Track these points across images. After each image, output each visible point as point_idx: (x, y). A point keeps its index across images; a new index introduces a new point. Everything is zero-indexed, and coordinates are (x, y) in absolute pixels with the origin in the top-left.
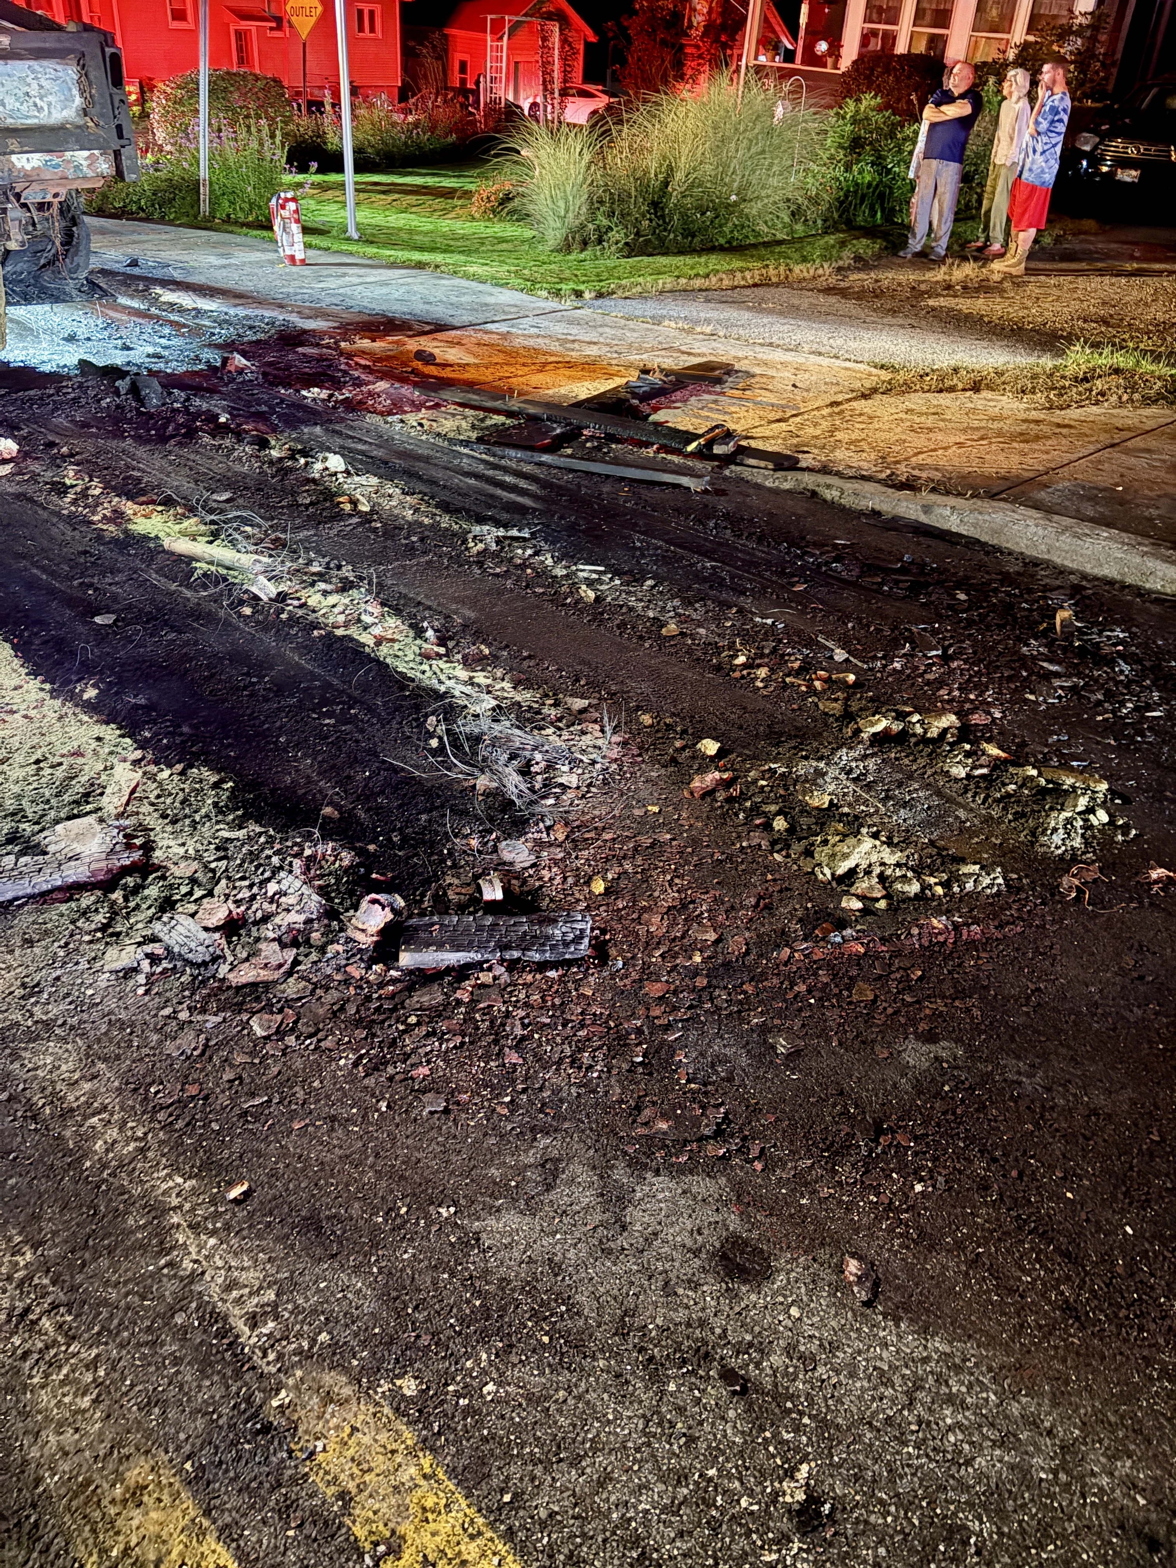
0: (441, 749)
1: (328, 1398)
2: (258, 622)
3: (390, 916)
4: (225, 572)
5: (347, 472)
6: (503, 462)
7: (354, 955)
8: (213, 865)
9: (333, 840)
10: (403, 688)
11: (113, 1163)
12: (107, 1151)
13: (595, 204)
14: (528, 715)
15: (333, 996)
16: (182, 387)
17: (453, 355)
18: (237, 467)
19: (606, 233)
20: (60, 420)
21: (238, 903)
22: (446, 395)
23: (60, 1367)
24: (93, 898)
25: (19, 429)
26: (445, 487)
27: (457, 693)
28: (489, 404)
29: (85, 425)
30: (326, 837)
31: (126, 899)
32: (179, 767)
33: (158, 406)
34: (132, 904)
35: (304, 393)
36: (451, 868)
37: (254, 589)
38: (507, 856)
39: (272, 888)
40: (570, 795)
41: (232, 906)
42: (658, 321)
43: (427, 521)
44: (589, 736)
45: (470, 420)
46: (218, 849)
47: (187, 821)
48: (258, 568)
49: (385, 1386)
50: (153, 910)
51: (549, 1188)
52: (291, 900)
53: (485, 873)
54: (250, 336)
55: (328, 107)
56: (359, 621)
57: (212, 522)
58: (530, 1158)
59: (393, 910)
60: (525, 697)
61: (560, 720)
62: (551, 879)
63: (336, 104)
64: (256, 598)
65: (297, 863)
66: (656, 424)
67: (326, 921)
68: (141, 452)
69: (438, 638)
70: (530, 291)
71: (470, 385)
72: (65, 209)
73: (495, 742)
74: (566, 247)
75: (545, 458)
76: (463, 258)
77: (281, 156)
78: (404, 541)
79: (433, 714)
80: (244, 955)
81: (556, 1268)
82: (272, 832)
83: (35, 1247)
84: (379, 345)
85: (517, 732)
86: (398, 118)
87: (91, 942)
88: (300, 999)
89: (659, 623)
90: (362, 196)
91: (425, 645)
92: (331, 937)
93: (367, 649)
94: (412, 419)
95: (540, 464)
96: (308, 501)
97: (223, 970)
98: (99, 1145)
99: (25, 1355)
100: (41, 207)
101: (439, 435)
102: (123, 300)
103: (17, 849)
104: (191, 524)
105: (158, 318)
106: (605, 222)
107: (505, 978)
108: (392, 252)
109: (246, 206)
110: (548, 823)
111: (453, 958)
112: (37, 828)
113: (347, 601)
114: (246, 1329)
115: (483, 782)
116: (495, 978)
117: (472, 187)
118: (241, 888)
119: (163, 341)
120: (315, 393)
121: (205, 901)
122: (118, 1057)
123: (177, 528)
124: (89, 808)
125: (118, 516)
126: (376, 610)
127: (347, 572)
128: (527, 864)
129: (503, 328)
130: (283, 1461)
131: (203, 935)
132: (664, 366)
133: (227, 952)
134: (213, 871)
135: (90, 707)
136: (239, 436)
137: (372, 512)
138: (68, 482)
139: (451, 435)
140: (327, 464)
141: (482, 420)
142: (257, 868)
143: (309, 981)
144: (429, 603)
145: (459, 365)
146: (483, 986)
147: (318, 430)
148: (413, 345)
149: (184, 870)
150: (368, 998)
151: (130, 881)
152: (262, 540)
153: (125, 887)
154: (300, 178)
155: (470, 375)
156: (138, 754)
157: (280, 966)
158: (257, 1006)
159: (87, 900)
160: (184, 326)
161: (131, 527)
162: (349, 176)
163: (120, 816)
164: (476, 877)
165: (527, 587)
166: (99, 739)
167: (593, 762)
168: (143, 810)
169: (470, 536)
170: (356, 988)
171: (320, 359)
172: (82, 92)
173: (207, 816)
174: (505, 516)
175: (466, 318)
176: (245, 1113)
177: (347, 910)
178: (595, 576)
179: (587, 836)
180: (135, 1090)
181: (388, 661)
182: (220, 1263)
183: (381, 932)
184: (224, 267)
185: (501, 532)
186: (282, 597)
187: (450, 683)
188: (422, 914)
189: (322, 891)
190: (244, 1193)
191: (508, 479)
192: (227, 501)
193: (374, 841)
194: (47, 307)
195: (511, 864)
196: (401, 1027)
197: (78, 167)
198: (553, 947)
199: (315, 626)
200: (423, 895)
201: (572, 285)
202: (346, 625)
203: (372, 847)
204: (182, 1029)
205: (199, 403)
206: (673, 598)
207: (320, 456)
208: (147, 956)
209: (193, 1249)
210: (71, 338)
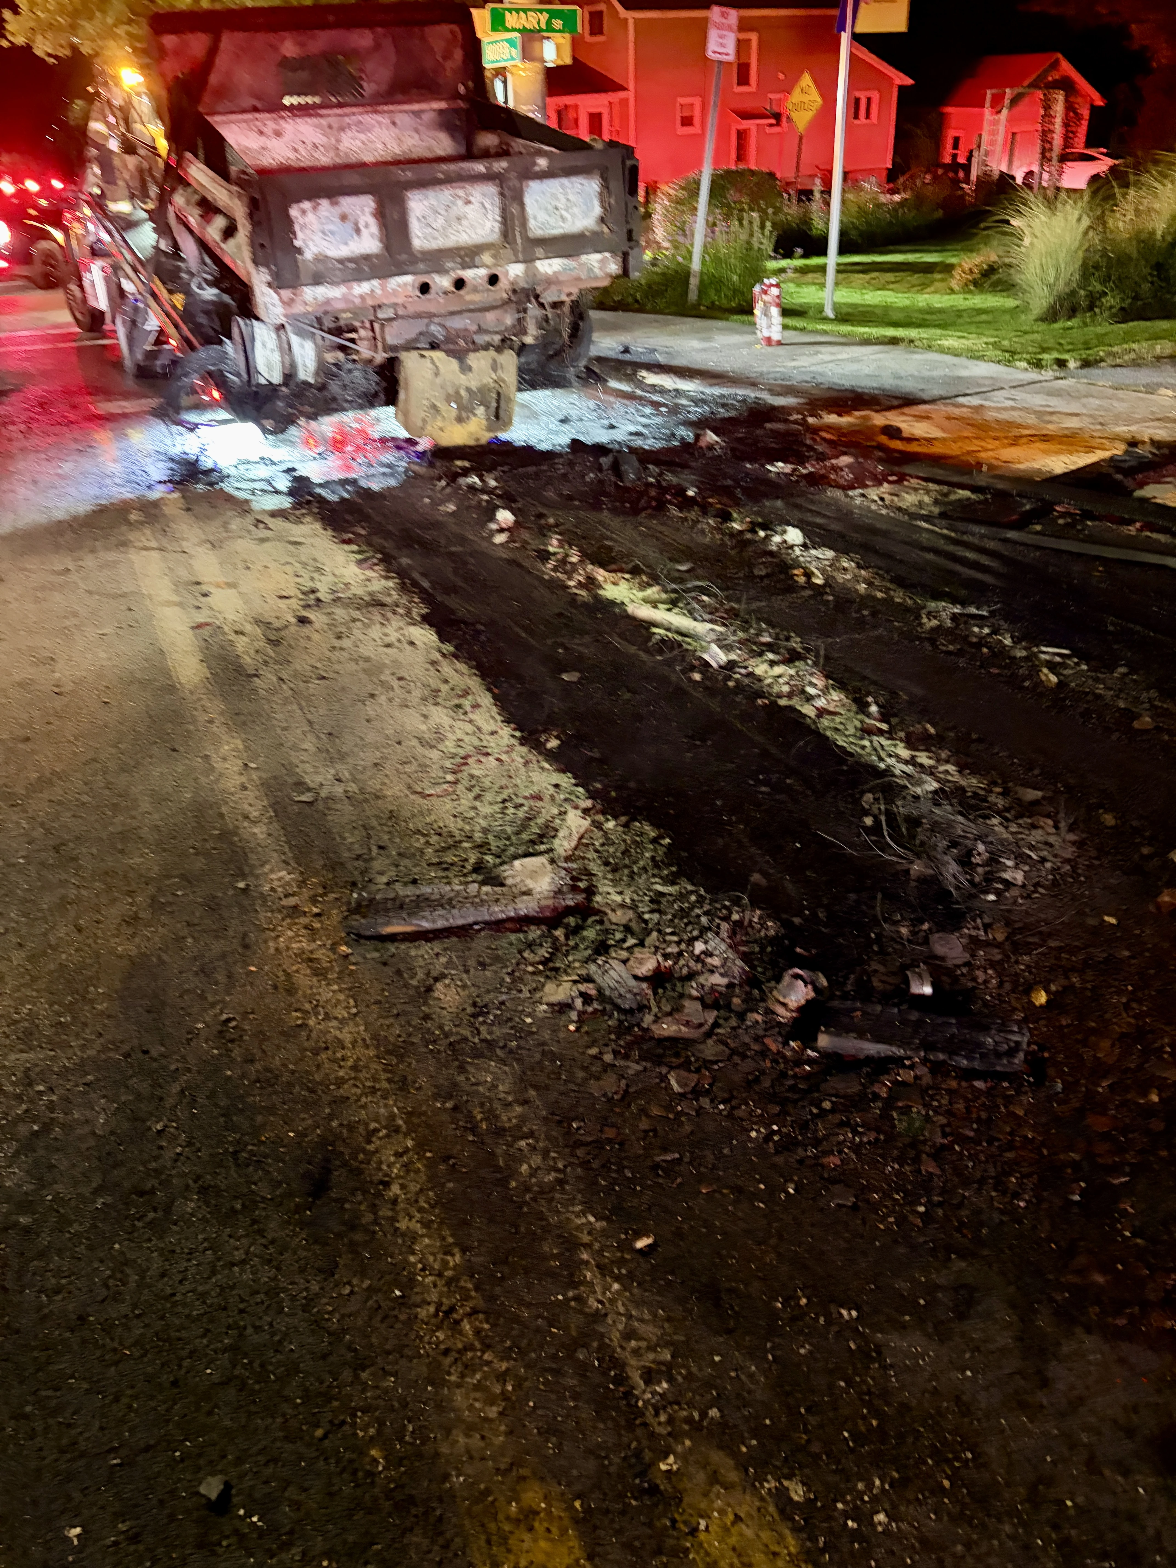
0: (876, 829)
1: (715, 1478)
2: (706, 688)
3: (812, 994)
4: (679, 638)
5: (805, 546)
6: (965, 538)
7: (772, 1027)
8: (647, 916)
9: (760, 908)
10: (843, 762)
11: (536, 1189)
12: (532, 1175)
13: (1088, 270)
14: (973, 802)
15: (747, 1066)
16: (657, 463)
17: (920, 429)
18: (700, 539)
19: (1099, 299)
20: (550, 494)
21: (666, 956)
22: (908, 469)
23: (474, 1372)
24: (539, 932)
25: (515, 501)
26: (901, 561)
27: (897, 772)
28: (956, 479)
29: (570, 498)
30: (755, 904)
31: (567, 938)
32: (623, 819)
33: (633, 481)
34: (571, 943)
35: (769, 467)
36: (876, 953)
37: (706, 657)
38: (939, 949)
39: (699, 947)
40: (1015, 892)
41: (660, 959)
42: (1151, 389)
43: (880, 595)
44: (1040, 832)
45: (934, 494)
46: (652, 901)
47: (626, 871)
48: (713, 636)
49: (771, 1484)
50: (589, 952)
51: (961, 1317)
52: (715, 961)
53: (914, 965)
54: (723, 413)
55: (817, 195)
56: (803, 692)
57: (674, 591)
58: (941, 1278)
59: (816, 989)
60: (972, 783)
61: (1007, 810)
62: (986, 982)
63: (827, 191)
64: (707, 664)
65: (725, 926)
66: (1144, 500)
67: (747, 989)
68: (615, 522)
69: (880, 713)
70: (1009, 363)
71: (937, 460)
72: (575, 305)
73: (936, 827)
74: (1051, 316)
75: (1011, 534)
76: (938, 332)
77: (768, 246)
78: (854, 615)
79: (869, 791)
80: (668, 1008)
81: (965, 1409)
82: (702, 892)
83: (464, 1251)
84: (845, 420)
85: (960, 818)
86: (884, 198)
87: (534, 973)
88: (716, 1062)
89: (1130, 715)
90: (841, 276)
91: (868, 721)
92: (751, 1005)
93: (808, 721)
94: (873, 493)
95: (1006, 540)
96: (763, 573)
97: (648, 1019)
98: (524, 1168)
99: (446, 1352)
100: (556, 305)
101: (900, 509)
102: (613, 384)
103: (480, 878)
104: (653, 592)
105: (641, 398)
106: (1099, 287)
107: (927, 1080)
108: (866, 330)
109: (730, 293)
110: (987, 920)
111: (872, 1048)
112: (498, 861)
113: (792, 672)
114: (642, 1383)
115: (917, 868)
116: (916, 1077)
117: (954, 261)
118: (671, 942)
119: (644, 421)
120: (780, 467)
121: (636, 950)
122: (547, 1087)
123: (641, 595)
124: (543, 847)
125: (591, 583)
126: (820, 682)
127: (796, 643)
128: (959, 962)
129: (975, 401)
130: (665, 1527)
131: (632, 983)
132: (1157, 438)
133: (653, 1003)
134: (646, 922)
135: (551, 756)
136: (705, 509)
137: (827, 584)
138: (551, 549)
139: (913, 510)
140: (786, 537)
141: (946, 495)
142: (686, 925)
143: (726, 1045)
144: (874, 678)
145: (926, 439)
146: (904, 1084)
147: (779, 503)
148: (879, 420)
149: (619, 917)
150: (783, 1075)
151: (572, 921)
152: (717, 610)
153: (567, 926)
154: (784, 263)
155: (937, 449)
156: (589, 803)
157: (701, 1025)
158: (675, 1061)
159: (534, 933)
160: (664, 405)
161: (601, 592)
162: (832, 258)
163: (568, 859)
164: (904, 967)
165: (981, 667)
166: (557, 786)
167: (1043, 860)
168: (588, 856)
169: (924, 611)
170: (772, 1061)
171: (788, 433)
172: (602, 202)
173: (644, 869)
174: (963, 592)
175: (937, 392)
176: (656, 1167)
177: (769, 981)
178: (1058, 659)
179: (1031, 940)
180: (559, 1122)
181: (829, 733)
182: (622, 1309)
183: (800, 1009)
184: (704, 350)
185: (957, 610)
186: (731, 665)
187: (891, 761)
188: (845, 997)
189: (746, 957)
190: (649, 1246)
191: (970, 555)
192: (687, 571)
193: (800, 914)
194: (548, 392)
195: (943, 959)
196: (815, 1111)
197: (590, 270)
198: (983, 1056)
199: (761, 694)
200: (846, 978)
201: (1056, 355)
202: (790, 696)
203: (797, 920)
204: (605, 1071)
205: (670, 478)
206: (1148, 689)
207: (779, 529)
208: (582, 994)
209: (598, 1289)
210: (564, 421)
